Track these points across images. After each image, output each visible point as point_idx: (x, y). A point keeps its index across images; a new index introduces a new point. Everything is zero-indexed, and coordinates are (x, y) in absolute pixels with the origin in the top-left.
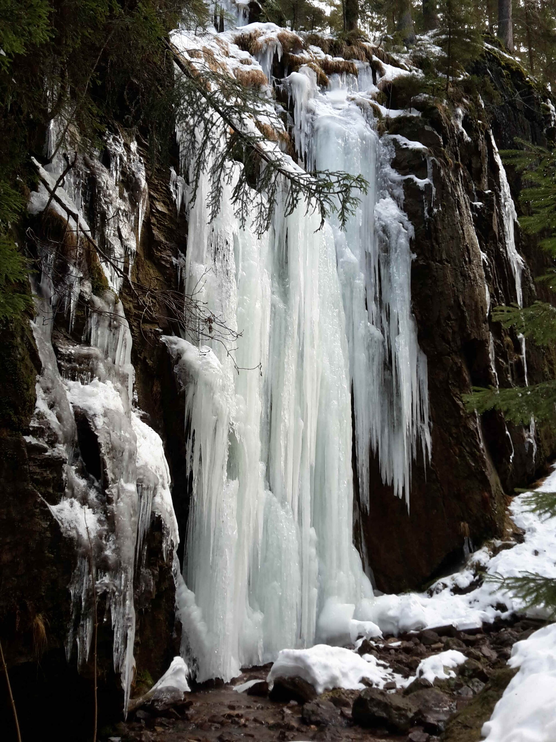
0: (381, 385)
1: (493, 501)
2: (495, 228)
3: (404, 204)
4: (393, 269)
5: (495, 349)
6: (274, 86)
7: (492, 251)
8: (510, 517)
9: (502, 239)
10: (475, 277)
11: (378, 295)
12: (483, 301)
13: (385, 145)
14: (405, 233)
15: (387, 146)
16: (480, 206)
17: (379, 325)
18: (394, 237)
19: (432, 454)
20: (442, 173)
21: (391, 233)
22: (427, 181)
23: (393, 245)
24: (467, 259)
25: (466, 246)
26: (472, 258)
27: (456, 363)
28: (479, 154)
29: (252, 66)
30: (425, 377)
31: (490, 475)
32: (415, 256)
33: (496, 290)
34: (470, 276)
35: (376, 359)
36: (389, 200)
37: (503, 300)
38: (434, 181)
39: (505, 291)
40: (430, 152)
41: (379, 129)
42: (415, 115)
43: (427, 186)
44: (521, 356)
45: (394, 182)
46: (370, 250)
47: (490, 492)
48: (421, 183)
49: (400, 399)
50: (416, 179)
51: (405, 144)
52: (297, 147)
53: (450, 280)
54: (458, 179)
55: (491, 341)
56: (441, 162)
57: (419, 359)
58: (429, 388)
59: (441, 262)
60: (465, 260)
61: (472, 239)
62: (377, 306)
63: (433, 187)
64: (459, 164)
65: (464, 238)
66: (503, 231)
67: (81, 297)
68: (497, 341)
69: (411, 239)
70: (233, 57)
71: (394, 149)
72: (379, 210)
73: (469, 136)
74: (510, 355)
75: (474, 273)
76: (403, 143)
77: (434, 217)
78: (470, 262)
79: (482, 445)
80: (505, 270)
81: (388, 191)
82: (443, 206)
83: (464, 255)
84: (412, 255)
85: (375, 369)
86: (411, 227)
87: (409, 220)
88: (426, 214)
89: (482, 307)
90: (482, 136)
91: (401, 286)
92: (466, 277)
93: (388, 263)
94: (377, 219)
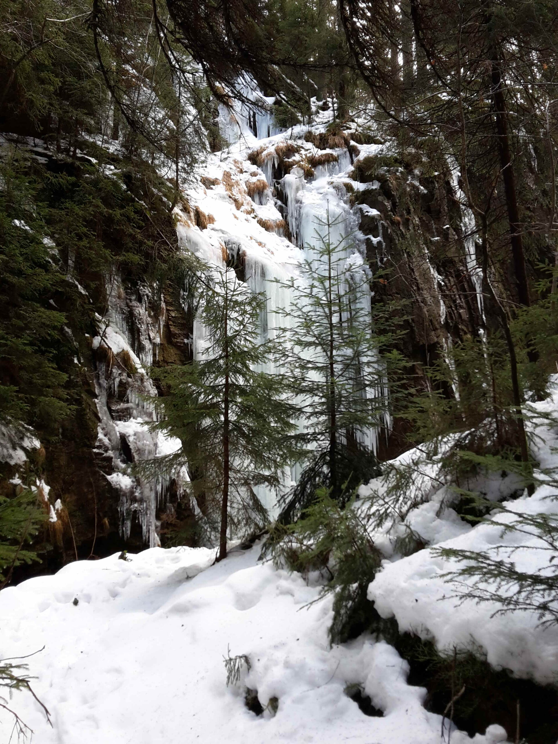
6: (275, 186)
10: (424, 299)
12: (433, 315)
13: (355, 214)
16: (437, 241)
19: (392, 427)
20: (389, 231)
22: (379, 239)
24: (415, 288)
25: (415, 278)
29: (258, 177)
32: (373, 294)
33: (454, 301)
36: (357, 254)
38: (384, 238)
40: (381, 216)
41: (351, 202)
42: (376, 187)
43: (379, 243)
45: (359, 241)
48: (375, 240)
50: (372, 238)
51: (368, 212)
55: (450, 340)
56: (388, 223)
63: (383, 243)
67: (121, 381)
68: (456, 340)
69: (370, 282)
70: (246, 172)
71: (360, 216)
73: (425, 188)
76: (366, 211)
77: (385, 264)
82: (391, 255)
84: (371, 293)
86: (370, 273)
87: (370, 268)
88: (379, 263)
89: (431, 320)
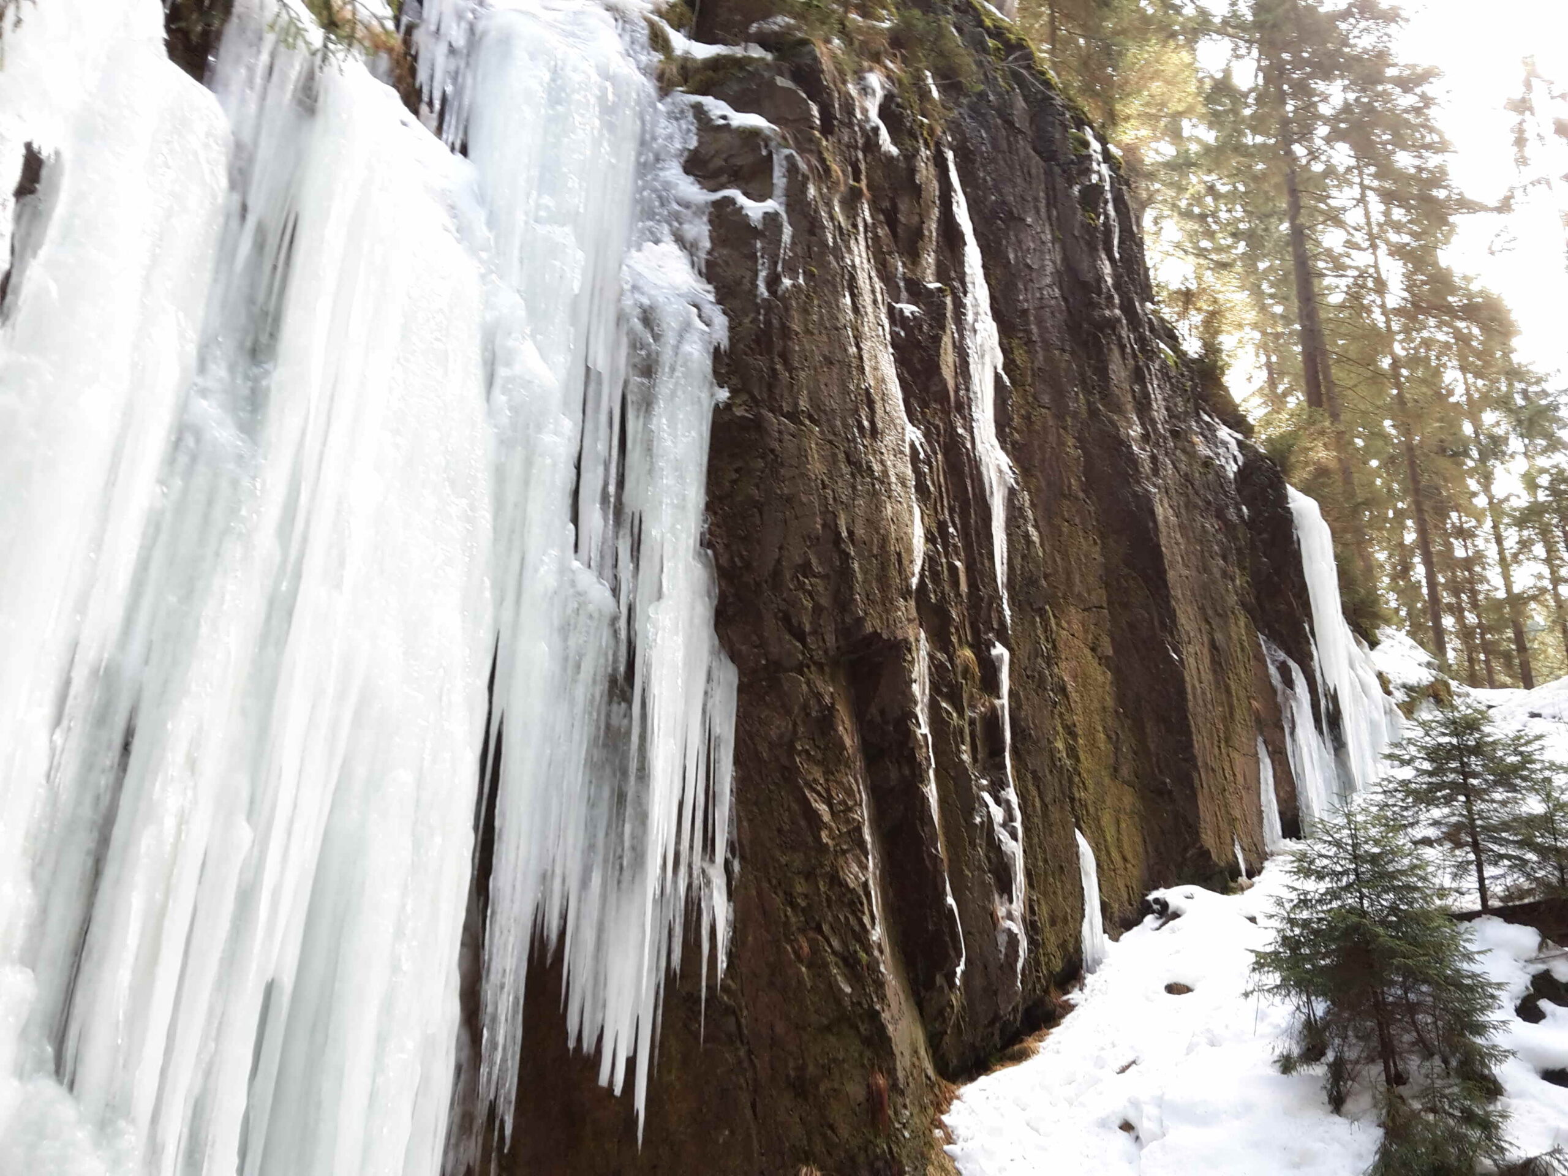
0: (594, 742)
1: (900, 1100)
2: (948, 374)
3: (707, 262)
4: (661, 421)
5: (931, 674)
7: (937, 427)
8: (946, 1147)
9: (963, 407)
10: (885, 472)
11: (612, 489)
12: (905, 540)
14: (703, 332)
15: (677, 119)
16: (912, 313)
17: (608, 572)
18: (671, 338)
19: (730, 955)
20: (812, 191)
21: (665, 326)
22: (771, 205)
23: (667, 356)
24: (866, 423)
25: (867, 390)
26: (880, 425)
27: (819, 696)
28: (917, 191)
30: (726, 729)
31: (896, 1022)
32: (724, 394)
33: (942, 526)
34: (870, 468)
35: (588, 667)
37: (957, 554)
38: (790, 207)
39: (965, 533)
40: (784, 138)
41: (661, 77)
42: (755, 55)
43: (771, 218)
44: (997, 702)
46: (601, 362)
47: (891, 1072)
48: (754, 210)
49: (648, 786)
50: (742, 199)
51: (724, 117)
52: (422, 76)
53: (817, 467)
54: (855, 226)
55: (923, 653)
56: (809, 164)
57: (715, 674)
58: (737, 761)
59: (794, 416)
60: (861, 427)
61: (883, 381)
62: (606, 520)
63: (786, 224)
64: (861, 190)
65: (861, 370)
66: (968, 390)
68: (939, 655)
69: (717, 349)
71: (693, 128)
72: (639, 268)
73: (895, 142)
74: (972, 696)
75: (882, 462)
76: (720, 113)
77: (784, 299)
78: (874, 432)
79: (877, 934)
80: (968, 482)
81: (670, 225)
82: (809, 275)
83: (856, 411)
84: (717, 389)
85: (581, 693)
86: (721, 321)
87: (719, 302)
88: (762, 289)
89: (899, 554)
90: (924, 153)
91: (678, 468)
92: (860, 468)
93: (647, 403)
94: (627, 287)
